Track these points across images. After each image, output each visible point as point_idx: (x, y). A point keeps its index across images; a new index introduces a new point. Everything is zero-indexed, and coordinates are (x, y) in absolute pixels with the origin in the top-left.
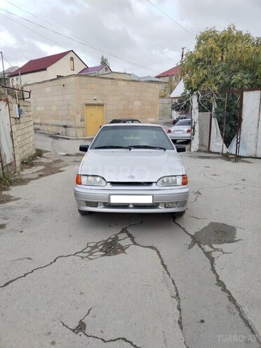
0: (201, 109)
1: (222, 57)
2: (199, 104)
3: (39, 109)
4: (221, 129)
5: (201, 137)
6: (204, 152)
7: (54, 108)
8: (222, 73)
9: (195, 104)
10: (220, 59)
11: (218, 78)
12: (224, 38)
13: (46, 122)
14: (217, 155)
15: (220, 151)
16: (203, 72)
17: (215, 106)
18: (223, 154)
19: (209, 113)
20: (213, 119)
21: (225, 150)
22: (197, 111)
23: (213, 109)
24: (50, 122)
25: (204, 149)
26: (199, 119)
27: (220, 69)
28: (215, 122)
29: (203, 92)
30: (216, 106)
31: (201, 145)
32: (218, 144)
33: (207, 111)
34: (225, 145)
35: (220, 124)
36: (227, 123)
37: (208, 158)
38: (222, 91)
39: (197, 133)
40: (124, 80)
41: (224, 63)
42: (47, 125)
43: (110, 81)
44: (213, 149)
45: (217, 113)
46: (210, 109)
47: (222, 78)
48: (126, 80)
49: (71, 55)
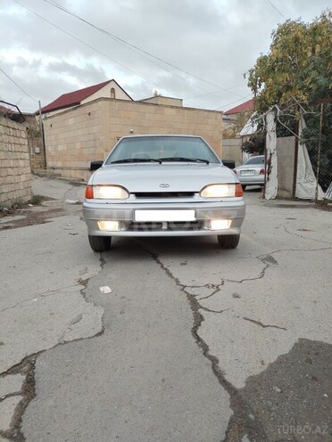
0: (281, 132)
1: (313, 51)
2: (278, 125)
3: (60, 148)
4: (314, 163)
5: (281, 177)
6: (287, 199)
7: (78, 146)
8: (314, 74)
9: (271, 125)
10: (310, 54)
11: (308, 81)
13: (68, 165)
14: (307, 203)
15: (312, 196)
16: (283, 78)
17: (302, 125)
18: (316, 201)
19: (293, 138)
20: (300, 147)
21: (321, 195)
22: (273, 135)
23: (300, 130)
24: (74, 164)
25: (286, 194)
26: (277, 148)
27: (310, 68)
28: (303, 151)
29: (283, 107)
30: (304, 126)
31: (281, 188)
32: (309, 186)
33: (291, 135)
34: (319, 188)
35: (311, 153)
36: (322, 152)
37: (293, 206)
38: (313, 102)
39: (274, 171)
41: (316, 57)
42: (70, 169)
43: (153, 108)
44: (301, 193)
45: (306, 136)
46: (295, 126)
47: (314, 81)
48: (177, 107)
49: (112, 85)
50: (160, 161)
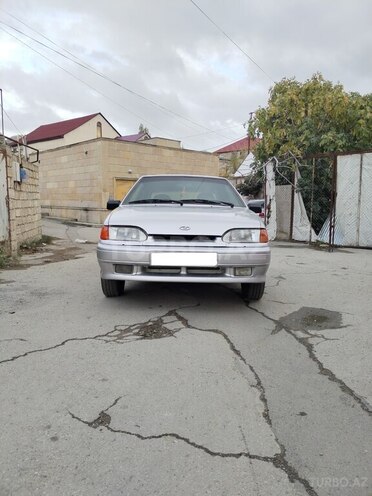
0: (279, 181)
1: (306, 112)
2: (277, 174)
3: (50, 186)
4: (308, 209)
5: (279, 221)
6: (285, 240)
7: (72, 184)
8: (307, 132)
9: (270, 175)
10: (303, 114)
11: (302, 138)
12: (307, 90)
13: (59, 204)
14: (303, 244)
15: (306, 238)
16: (281, 133)
17: (298, 176)
18: (310, 242)
19: (290, 186)
20: (296, 195)
21: (314, 238)
22: (273, 183)
23: (296, 181)
24: (65, 203)
25: (284, 236)
26: (276, 195)
27: (304, 127)
28: (298, 198)
29: (281, 158)
30: (299, 176)
31: (280, 231)
32: (304, 229)
33: (288, 184)
34: (313, 231)
35: (306, 201)
36: (315, 200)
37: (291, 247)
38: (307, 156)
39: (273, 215)
40: (170, 149)
41: (309, 119)
42: (61, 208)
43: (151, 149)
44: (297, 235)
45: (301, 185)
46: (291, 177)
47: (307, 139)
48: (174, 149)
49: (98, 119)
50: (181, 203)
